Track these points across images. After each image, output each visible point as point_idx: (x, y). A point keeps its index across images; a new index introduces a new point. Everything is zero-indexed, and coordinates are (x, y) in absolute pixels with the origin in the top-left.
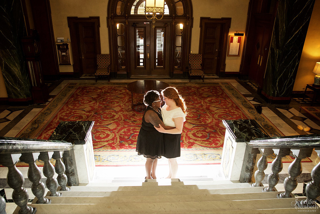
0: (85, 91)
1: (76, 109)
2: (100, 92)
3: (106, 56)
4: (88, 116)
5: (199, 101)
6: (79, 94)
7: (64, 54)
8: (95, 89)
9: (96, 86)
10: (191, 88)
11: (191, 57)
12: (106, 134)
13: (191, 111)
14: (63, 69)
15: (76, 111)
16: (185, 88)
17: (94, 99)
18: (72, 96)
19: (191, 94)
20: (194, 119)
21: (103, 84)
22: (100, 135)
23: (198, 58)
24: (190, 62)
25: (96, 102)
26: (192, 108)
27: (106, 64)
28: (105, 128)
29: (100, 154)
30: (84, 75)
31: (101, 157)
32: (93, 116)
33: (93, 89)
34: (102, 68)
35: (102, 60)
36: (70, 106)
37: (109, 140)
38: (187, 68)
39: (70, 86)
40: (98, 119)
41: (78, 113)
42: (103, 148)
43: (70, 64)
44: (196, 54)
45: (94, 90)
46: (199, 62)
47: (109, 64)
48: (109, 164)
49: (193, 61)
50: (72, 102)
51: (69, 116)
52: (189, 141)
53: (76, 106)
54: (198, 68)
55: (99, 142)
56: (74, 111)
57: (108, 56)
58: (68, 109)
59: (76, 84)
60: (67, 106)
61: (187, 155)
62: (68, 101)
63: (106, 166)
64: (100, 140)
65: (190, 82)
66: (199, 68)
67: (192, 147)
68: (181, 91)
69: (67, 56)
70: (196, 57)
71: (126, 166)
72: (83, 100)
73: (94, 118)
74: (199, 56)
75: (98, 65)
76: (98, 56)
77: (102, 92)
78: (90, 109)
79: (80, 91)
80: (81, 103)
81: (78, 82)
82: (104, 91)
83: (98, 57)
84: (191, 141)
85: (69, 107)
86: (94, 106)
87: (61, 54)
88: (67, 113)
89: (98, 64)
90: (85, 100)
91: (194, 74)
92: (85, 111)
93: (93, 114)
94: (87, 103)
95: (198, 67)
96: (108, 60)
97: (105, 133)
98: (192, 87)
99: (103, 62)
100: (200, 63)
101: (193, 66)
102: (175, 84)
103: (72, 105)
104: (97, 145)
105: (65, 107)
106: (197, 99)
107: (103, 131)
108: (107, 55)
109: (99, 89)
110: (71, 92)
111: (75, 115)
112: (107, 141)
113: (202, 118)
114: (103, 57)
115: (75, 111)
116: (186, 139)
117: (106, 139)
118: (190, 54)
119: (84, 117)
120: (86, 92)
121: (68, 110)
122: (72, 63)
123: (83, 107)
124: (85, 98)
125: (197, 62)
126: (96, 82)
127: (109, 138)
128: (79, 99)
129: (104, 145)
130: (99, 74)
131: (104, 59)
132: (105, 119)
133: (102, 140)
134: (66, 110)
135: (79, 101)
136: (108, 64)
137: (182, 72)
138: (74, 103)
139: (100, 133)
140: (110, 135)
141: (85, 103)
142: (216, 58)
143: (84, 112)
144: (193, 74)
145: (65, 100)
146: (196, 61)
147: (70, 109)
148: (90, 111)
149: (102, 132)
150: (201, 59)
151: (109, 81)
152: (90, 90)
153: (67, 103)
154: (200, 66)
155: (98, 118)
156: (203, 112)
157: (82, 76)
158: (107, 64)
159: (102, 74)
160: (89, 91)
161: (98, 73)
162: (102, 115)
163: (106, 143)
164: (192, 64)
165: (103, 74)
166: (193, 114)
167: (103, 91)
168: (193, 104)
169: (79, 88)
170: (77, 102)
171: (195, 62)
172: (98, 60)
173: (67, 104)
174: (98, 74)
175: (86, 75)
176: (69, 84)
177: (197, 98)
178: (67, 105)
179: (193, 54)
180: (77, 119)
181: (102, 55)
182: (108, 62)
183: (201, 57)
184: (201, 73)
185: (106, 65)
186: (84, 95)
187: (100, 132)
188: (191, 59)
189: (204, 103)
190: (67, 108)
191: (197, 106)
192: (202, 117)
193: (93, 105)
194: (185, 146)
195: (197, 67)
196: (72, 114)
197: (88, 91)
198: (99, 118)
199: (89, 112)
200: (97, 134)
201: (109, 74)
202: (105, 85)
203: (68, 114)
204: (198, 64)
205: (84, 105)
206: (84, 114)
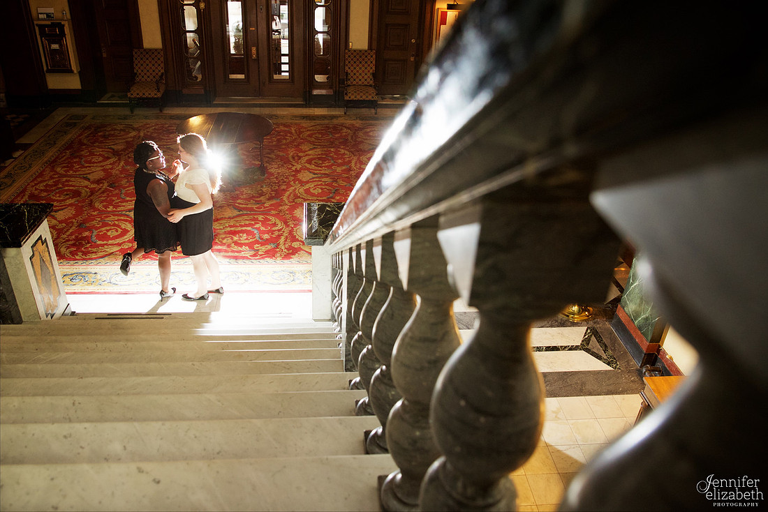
0: (99, 134)
1: (71, 176)
2: (134, 137)
3: (153, 53)
4: (93, 192)
5: (348, 159)
6: (85, 142)
7: (55, 46)
8: (124, 130)
9: (128, 122)
10: (342, 129)
11: (349, 56)
12: (121, 229)
13: (321, 181)
14: (56, 82)
15: (69, 181)
16: (329, 128)
17: (116, 153)
18: (69, 146)
19: (337, 142)
20: (319, 198)
21: (146, 117)
22: (108, 231)
23: (366, 60)
24: (347, 68)
25: (119, 159)
26: (325, 174)
27: (154, 71)
28: (122, 218)
29: (98, 269)
30: (108, 95)
31: (98, 277)
32: (103, 192)
33: (121, 130)
34: (146, 80)
35: (145, 62)
36: (59, 170)
37: (125, 242)
38: (342, 82)
39: (71, 121)
40: (114, 198)
41: (74, 184)
42: (106, 258)
43: (71, 71)
44: (360, 51)
45: (122, 133)
46: (369, 68)
47: (163, 71)
48: (110, 289)
49: (355, 65)
50: (68, 158)
51: (52, 191)
52: (290, 246)
53: (71, 168)
54: (366, 83)
55: (103, 246)
56: (64, 179)
57: (159, 53)
58: (54, 175)
59: (84, 117)
60: (53, 169)
61: (275, 272)
62: (57, 158)
63: (105, 293)
64: (105, 242)
65: (345, 114)
66: (368, 83)
67: (291, 258)
68: (317, 135)
69: (63, 52)
70: (361, 57)
71: (144, 293)
72: (92, 154)
73: (105, 195)
74: (369, 54)
75: (136, 74)
76: (136, 53)
77: (139, 137)
78: (102, 174)
79: (90, 134)
80: (86, 162)
81: (90, 111)
82: (144, 133)
83: (136, 56)
84: (295, 245)
85: (55, 171)
86: (111, 169)
87: (50, 47)
88: (49, 183)
89: (135, 71)
90: (96, 155)
91: (353, 97)
92: (88, 180)
93: (104, 187)
94: (100, 162)
95: (366, 80)
96: (159, 62)
97: (119, 226)
98: (345, 127)
99: (148, 68)
100: (371, 71)
101: (355, 77)
102: (310, 119)
103: (64, 167)
104: (96, 252)
105: (48, 173)
106: (344, 154)
107: (116, 223)
108: (156, 50)
109: (134, 129)
110: (68, 138)
111: (66, 188)
112: (119, 245)
113: (338, 198)
114: (147, 56)
115: (67, 181)
116: (286, 241)
117: (118, 241)
118: (346, 51)
119: (83, 194)
120: (104, 136)
121: (51, 178)
122: (74, 67)
123: (87, 170)
124: (98, 151)
125: (363, 68)
126: (132, 113)
127: (126, 237)
128: (83, 153)
129: (112, 251)
130: (138, 94)
131: (150, 59)
132: (128, 199)
133: (110, 242)
134: (46, 178)
135: (80, 157)
136: (160, 71)
137: (332, 91)
138: (69, 163)
139: (108, 228)
140: (129, 231)
141: (94, 163)
142: (412, 59)
143: (87, 183)
144: (352, 95)
145: (51, 154)
146: (361, 66)
147: (56, 176)
148: (101, 179)
149: (114, 225)
150: (374, 62)
151: (161, 111)
152: (112, 132)
153: (55, 161)
154: (371, 77)
155: (114, 196)
156: (345, 184)
157: (102, 99)
158: (157, 71)
159: (144, 94)
160: (109, 135)
161: (135, 92)
162: (124, 188)
163: (116, 249)
164: (352, 74)
165: (147, 94)
166: (322, 189)
167: (142, 134)
168: (333, 165)
169: (88, 128)
170: (77, 160)
171: (358, 68)
172: (136, 62)
173: (52, 164)
174: (135, 95)
175: (113, 96)
176: (68, 117)
177: (346, 152)
178: (53, 167)
179: (355, 51)
180: (68, 197)
181: (145, 50)
182: (160, 68)
183: (372, 56)
184: (371, 95)
185: (154, 74)
186: (97, 144)
187: (110, 225)
188: (349, 62)
189: (356, 164)
190: (52, 173)
191: (339, 170)
192: (339, 194)
193: (111, 166)
194: (278, 255)
195: (363, 80)
196: (61, 186)
197: (107, 133)
198: (116, 195)
199: (98, 182)
200: (103, 229)
201: (159, 95)
202: (148, 121)
203: (51, 186)
204: (366, 74)
205: (90, 167)
206: (86, 187)
